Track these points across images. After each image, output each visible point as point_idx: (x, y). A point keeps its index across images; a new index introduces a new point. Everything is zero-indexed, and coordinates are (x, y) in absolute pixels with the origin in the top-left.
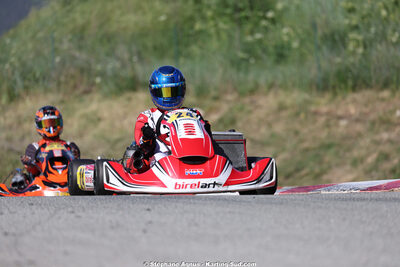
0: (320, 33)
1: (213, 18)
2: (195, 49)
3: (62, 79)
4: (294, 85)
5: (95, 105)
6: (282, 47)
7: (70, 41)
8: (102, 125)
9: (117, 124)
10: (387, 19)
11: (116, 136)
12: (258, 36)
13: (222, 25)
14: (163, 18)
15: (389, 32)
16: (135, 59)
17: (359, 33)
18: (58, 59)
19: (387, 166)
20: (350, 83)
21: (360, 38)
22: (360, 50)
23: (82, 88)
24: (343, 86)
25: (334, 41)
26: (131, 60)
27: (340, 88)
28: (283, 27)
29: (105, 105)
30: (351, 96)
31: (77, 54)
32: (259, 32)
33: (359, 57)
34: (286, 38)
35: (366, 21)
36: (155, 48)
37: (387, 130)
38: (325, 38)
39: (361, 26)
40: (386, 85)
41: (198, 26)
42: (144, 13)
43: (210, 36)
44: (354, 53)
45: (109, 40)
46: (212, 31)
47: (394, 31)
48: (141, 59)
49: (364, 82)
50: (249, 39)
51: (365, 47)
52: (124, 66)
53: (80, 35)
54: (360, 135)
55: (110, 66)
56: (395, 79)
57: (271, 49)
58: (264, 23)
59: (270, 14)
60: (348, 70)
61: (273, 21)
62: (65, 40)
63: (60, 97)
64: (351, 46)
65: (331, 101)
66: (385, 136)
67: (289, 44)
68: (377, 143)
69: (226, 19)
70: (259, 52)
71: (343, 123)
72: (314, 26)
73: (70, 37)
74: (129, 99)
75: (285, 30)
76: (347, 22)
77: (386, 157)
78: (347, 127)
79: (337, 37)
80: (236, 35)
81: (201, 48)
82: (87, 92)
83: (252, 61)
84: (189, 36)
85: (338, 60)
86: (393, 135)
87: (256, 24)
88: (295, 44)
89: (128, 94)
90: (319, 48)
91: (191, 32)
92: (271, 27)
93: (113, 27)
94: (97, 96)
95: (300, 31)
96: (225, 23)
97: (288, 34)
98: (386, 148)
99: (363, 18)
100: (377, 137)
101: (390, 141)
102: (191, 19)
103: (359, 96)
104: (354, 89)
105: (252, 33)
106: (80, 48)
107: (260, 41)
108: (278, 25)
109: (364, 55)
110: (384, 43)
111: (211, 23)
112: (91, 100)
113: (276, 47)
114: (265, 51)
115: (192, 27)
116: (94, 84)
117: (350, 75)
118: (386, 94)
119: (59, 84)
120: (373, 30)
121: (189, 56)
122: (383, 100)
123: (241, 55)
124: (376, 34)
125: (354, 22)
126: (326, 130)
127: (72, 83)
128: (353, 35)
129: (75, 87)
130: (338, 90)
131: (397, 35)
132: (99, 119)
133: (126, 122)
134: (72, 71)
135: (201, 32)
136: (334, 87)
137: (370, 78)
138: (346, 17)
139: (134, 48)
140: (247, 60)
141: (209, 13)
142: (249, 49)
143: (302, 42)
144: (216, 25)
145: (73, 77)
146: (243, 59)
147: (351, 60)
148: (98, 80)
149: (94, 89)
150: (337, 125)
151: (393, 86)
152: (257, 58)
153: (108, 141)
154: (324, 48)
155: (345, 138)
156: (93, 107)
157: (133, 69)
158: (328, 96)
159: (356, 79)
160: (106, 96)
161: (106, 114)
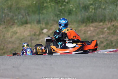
0: (81, 6)
1: (50, 2)
2: (44, 11)
3: (5, 21)
4: (74, 22)
5: (15, 28)
6: (70, 10)
7: (7, 9)
8: (18, 34)
9: (22, 34)
10: (101, 2)
11: (22, 38)
12: (63, 7)
13: (52, 4)
14: (35, 2)
15: (102, 5)
16: (27, 15)
17: (93, 6)
18: (4, 15)
19: (103, 45)
20: (91, 21)
21: (93, 7)
22: (93, 11)
23: (11, 24)
24: (89, 21)
25: (86, 8)
26: (25, 15)
27: (88, 22)
28: (70, 4)
29: (18, 28)
30: (91, 24)
31: (10, 14)
32: (63, 6)
33: (93, 13)
34: (71, 8)
35: (95, 2)
36: (33, 11)
37: (102, 34)
38: (83, 7)
39: (93, 4)
40: (101, 21)
41: (45, 5)
42: (29, 1)
43: (49, 7)
44: (91, 12)
45: (19, 9)
46: (49, 6)
47: (103, 5)
48: (28, 15)
49: (95, 20)
50: (60, 8)
51: (95, 10)
52: (23, 17)
53: (10, 8)
54: (94, 36)
55: (20, 17)
56: (104, 19)
57: (67, 11)
58: (65, 3)
59: (66, 1)
60: (90, 17)
61: (67, 3)
62: (6, 10)
63: (5, 26)
64: (91, 10)
65: (85, 26)
66: (102, 36)
67: (72, 9)
68: (100, 38)
69: (53, 2)
70: (63, 12)
71: (89, 32)
72: (79, 4)
73: (7, 8)
74: (25, 27)
75: (71, 5)
76: (89, 3)
77: (102, 42)
78: (90, 33)
79: (86, 7)
80: (57, 7)
81: (46, 11)
82: (13, 25)
83: (61, 15)
84: (43, 8)
85: (87, 14)
86: (104, 36)
87: (62, 4)
88: (74, 9)
89: (25, 25)
90: (81, 11)
91: (43, 6)
92: (67, 4)
93: (20, 5)
94: (16, 26)
95: (75, 5)
96: (53, 4)
97: (72, 6)
98: (102, 40)
99: (94, 1)
100: (99, 37)
101: (103, 38)
102: (43, 3)
103: (93, 25)
104: (92, 22)
105: (61, 6)
106: (10, 12)
107: (64, 9)
108: (69, 4)
109: (94, 12)
110: (100, 9)
111: (49, 4)
112: (14, 27)
113: (68, 10)
114: (65, 11)
115: (43, 5)
116: (15, 22)
117: (91, 18)
118: (101, 24)
119: (4, 23)
120: (97, 5)
121: (43, 14)
122: (100, 25)
123: (58, 13)
124: (98, 6)
125: (91, 3)
126: (84, 35)
127: (8, 22)
128: (91, 7)
129: (9, 23)
130: (87, 23)
131: (104, 6)
132: (17, 33)
133: (25, 33)
134: (8, 18)
135: (46, 6)
136: (86, 22)
137: (97, 19)
138: (89, 1)
139: (26, 11)
140: (60, 14)
141: (48, 1)
142: (60, 11)
143: (76, 9)
144: (50, 4)
145: (8, 20)
146: (59, 14)
147: (91, 14)
148: (16, 21)
149: (15, 24)
150: (87, 33)
151: (103, 21)
152: (63, 14)
153: (20, 39)
154: (83, 10)
155: (90, 37)
156: (15, 29)
157: (26, 18)
158: (84, 24)
159: (92, 19)
160: (18, 26)
161: (19, 31)
